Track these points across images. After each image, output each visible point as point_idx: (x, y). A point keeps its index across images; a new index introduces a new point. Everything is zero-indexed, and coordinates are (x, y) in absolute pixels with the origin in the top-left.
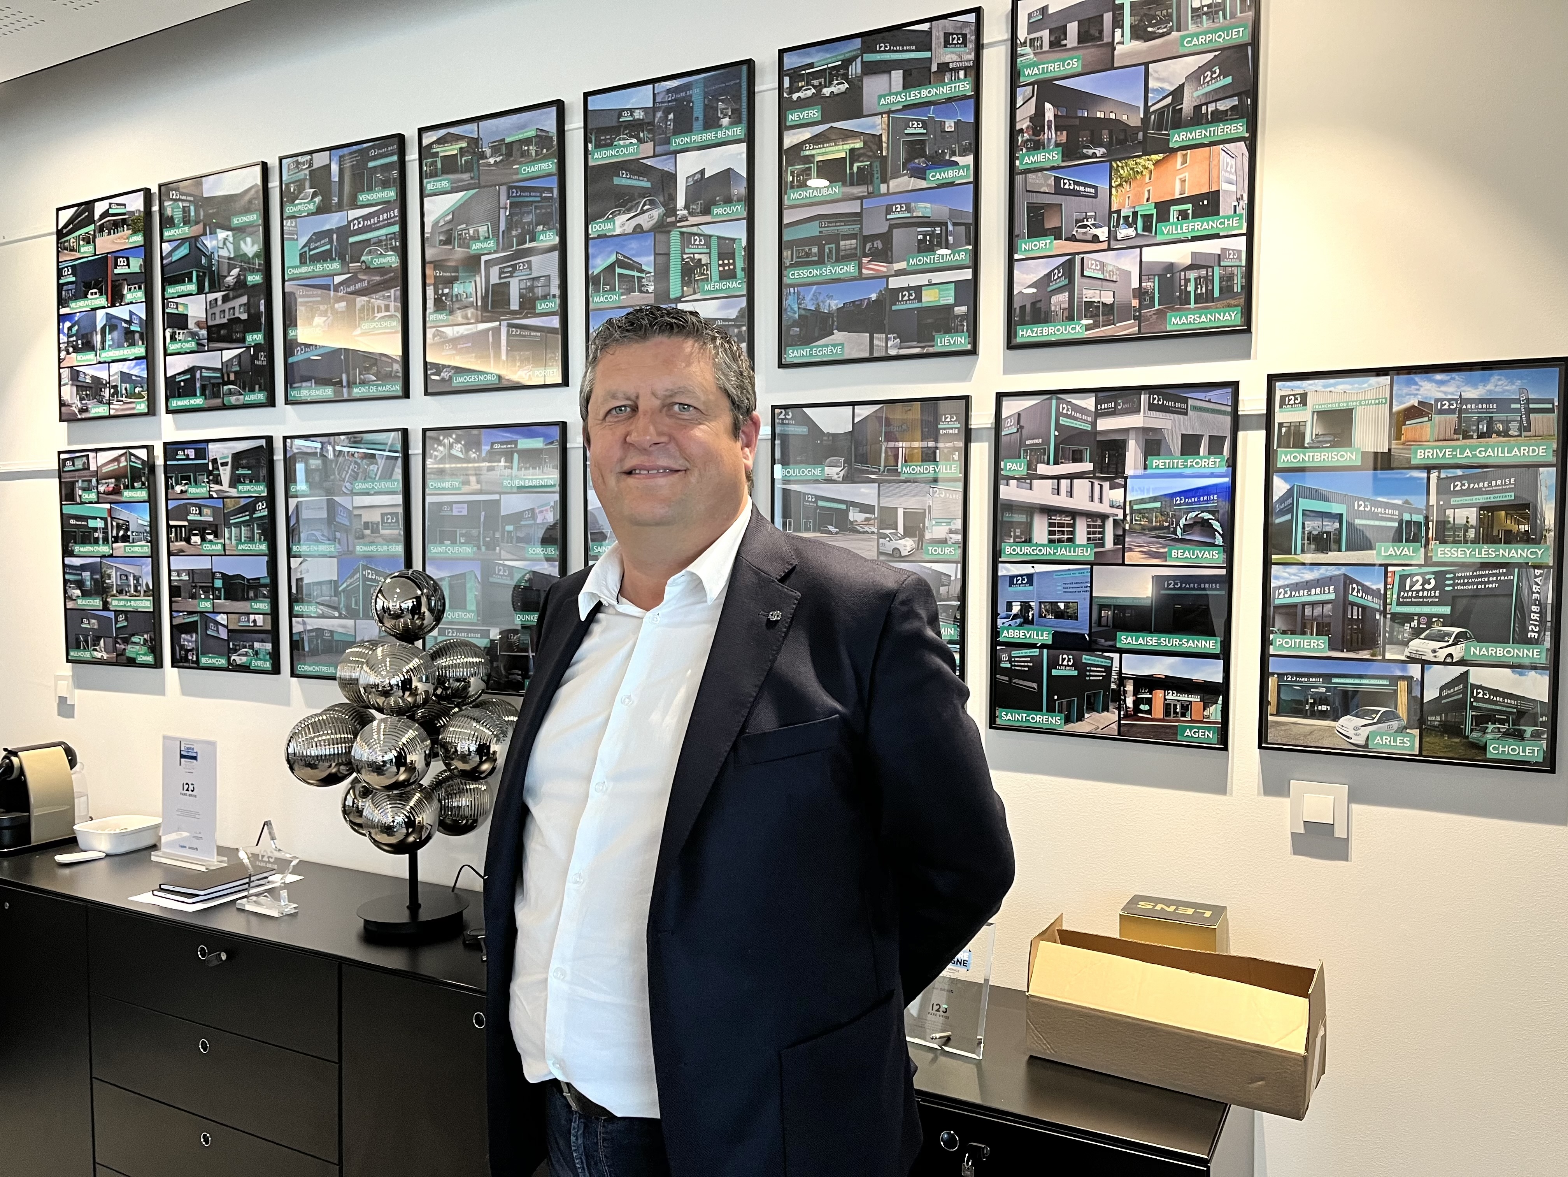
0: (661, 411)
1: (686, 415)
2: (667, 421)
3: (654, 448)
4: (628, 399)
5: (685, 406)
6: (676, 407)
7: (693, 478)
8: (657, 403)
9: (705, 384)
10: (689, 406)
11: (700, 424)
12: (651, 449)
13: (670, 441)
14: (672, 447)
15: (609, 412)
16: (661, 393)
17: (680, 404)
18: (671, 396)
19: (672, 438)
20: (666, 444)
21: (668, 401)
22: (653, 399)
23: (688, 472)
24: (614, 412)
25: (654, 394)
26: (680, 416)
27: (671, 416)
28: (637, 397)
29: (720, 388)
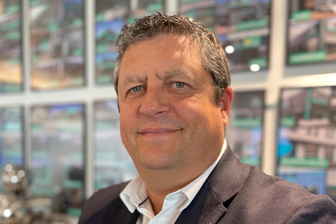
0: (163, 88)
1: (182, 90)
2: (168, 95)
3: (158, 116)
4: (141, 81)
5: (180, 84)
6: (175, 86)
7: (187, 135)
8: (161, 82)
9: (194, 67)
10: (184, 83)
11: (192, 96)
12: (156, 116)
13: (170, 110)
14: (172, 114)
15: (129, 91)
16: (162, 74)
17: (177, 82)
18: (169, 77)
19: (171, 108)
20: (167, 112)
21: (169, 80)
22: (158, 80)
23: (183, 131)
24: (132, 91)
25: (158, 76)
26: (178, 92)
27: (170, 92)
28: (147, 79)
29: (206, 69)
